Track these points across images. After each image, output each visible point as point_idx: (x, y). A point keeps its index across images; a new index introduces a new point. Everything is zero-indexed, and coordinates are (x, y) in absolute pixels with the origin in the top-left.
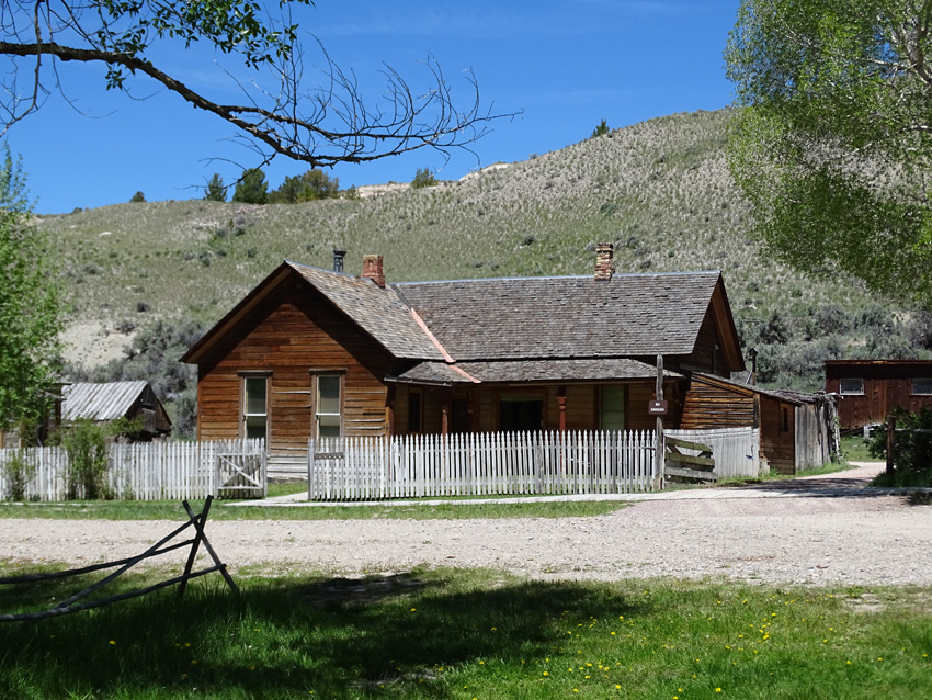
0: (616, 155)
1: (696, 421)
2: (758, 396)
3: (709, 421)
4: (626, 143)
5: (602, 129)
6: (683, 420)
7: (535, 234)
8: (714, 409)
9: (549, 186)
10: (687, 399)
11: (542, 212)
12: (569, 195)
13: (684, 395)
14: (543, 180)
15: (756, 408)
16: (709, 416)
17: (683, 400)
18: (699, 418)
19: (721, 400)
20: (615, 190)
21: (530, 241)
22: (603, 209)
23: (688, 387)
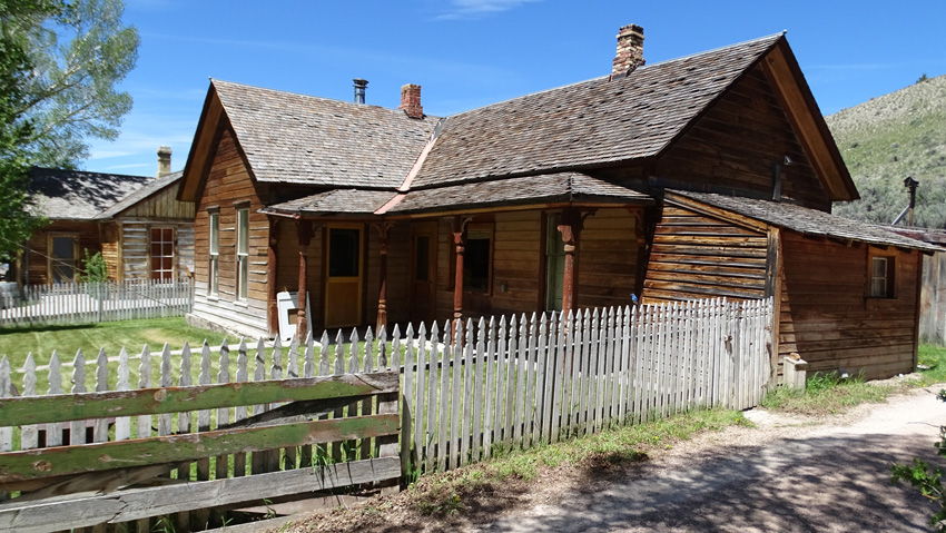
0: (930, 92)
1: (668, 277)
2: (775, 234)
3: (688, 278)
4: (938, 85)
5: (924, 78)
6: (650, 274)
7: (860, 142)
8: (698, 255)
9: (878, 114)
10: (657, 237)
11: (869, 129)
12: (891, 117)
13: (653, 230)
14: (874, 111)
15: (770, 256)
16: (688, 268)
17: (650, 240)
18: (672, 272)
19: (710, 240)
20: (922, 112)
21: (855, 146)
22: (912, 123)
23: (658, 217)
